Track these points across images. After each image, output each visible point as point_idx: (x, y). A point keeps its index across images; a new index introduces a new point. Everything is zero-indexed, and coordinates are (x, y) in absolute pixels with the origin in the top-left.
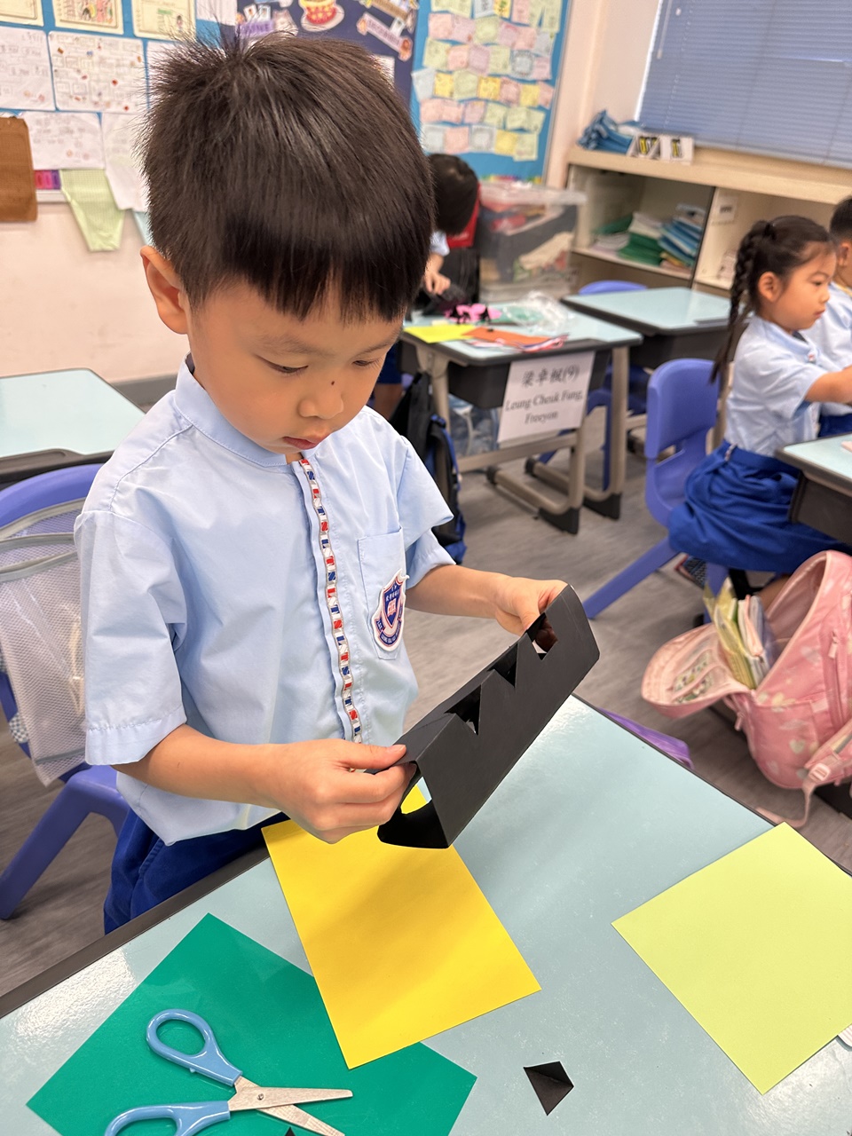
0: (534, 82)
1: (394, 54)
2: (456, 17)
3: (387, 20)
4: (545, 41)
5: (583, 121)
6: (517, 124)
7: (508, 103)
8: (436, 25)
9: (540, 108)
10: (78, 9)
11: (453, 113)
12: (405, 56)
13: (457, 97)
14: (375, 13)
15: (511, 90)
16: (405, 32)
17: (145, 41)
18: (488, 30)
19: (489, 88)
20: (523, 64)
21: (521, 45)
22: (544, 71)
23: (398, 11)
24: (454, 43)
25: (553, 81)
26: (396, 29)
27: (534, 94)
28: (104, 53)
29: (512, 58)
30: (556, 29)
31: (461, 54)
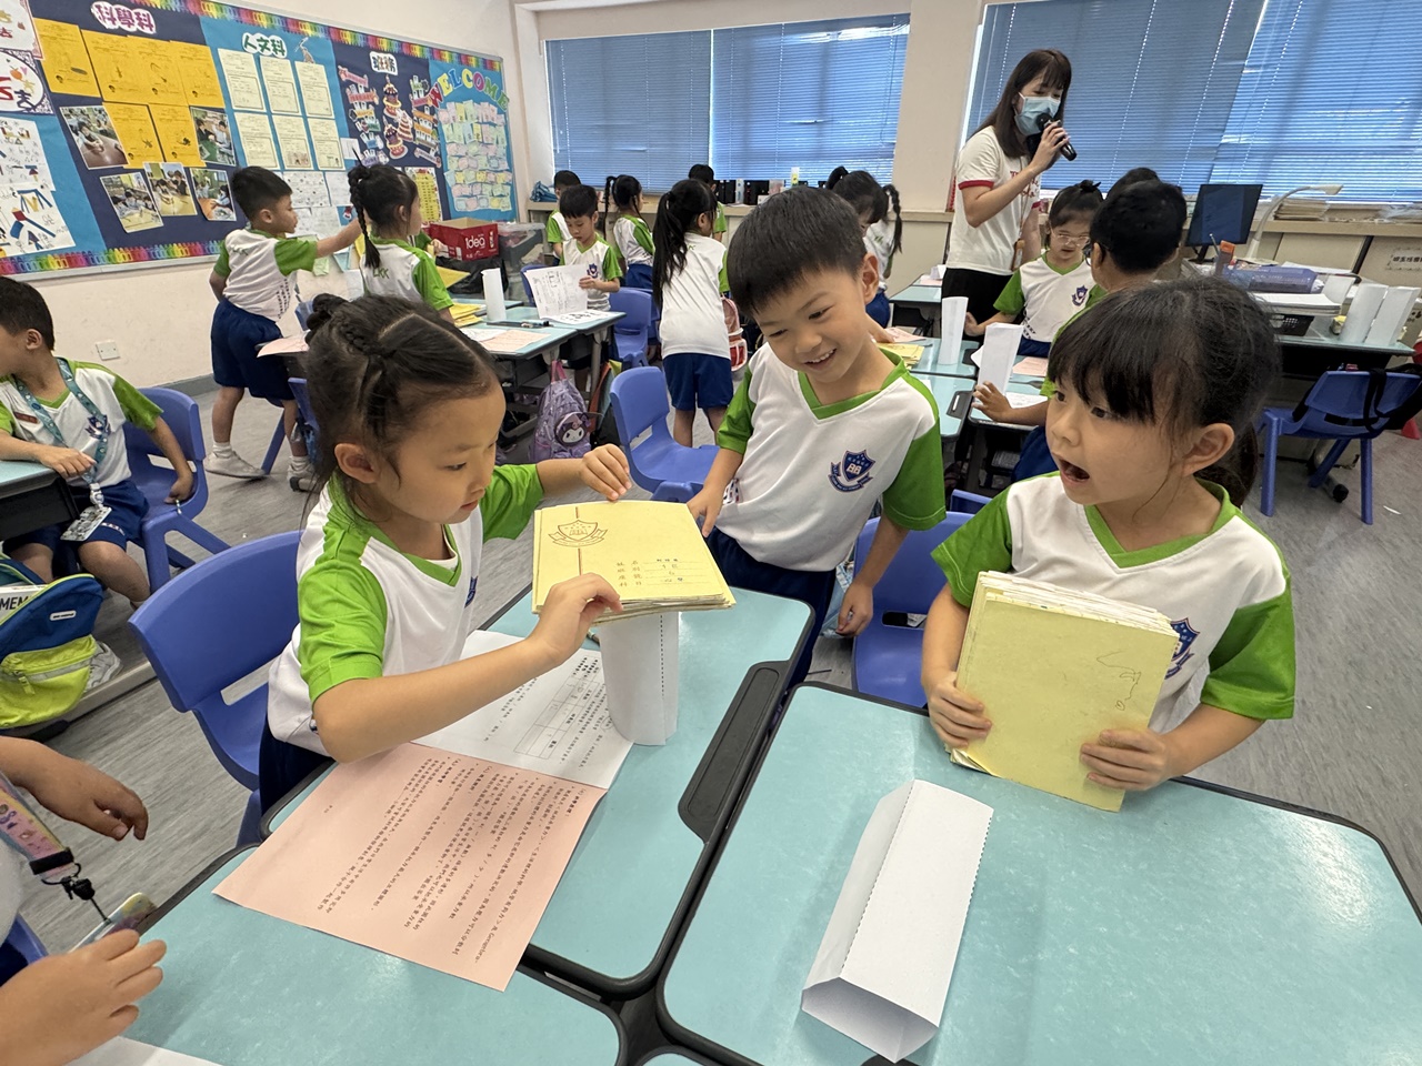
0: (502, 171)
1: (434, 166)
2: (458, 145)
3: (428, 150)
4: (502, 151)
5: (530, 189)
6: (499, 193)
7: (492, 183)
8: (450, 149)
9: (507, 184)
10: (294, 161)
11: (467, 191)
12: (439, 166)
13: (467, 183)
14: (421, 147)
15: (492, 177)
16: (436, 155)
17: (324, 172)
18: (474, 149)
19: (481, 177)
20: (494, 163)
21: (491, 154)
22: (506, 166)
23: (432, 145)
24: (460, 157)
25: (510, 170)
26: (432, 154)
27: (504, 177)
28: (308, 179)
29: (488, 161)
30: (506, 144)
31: (464, 162)
